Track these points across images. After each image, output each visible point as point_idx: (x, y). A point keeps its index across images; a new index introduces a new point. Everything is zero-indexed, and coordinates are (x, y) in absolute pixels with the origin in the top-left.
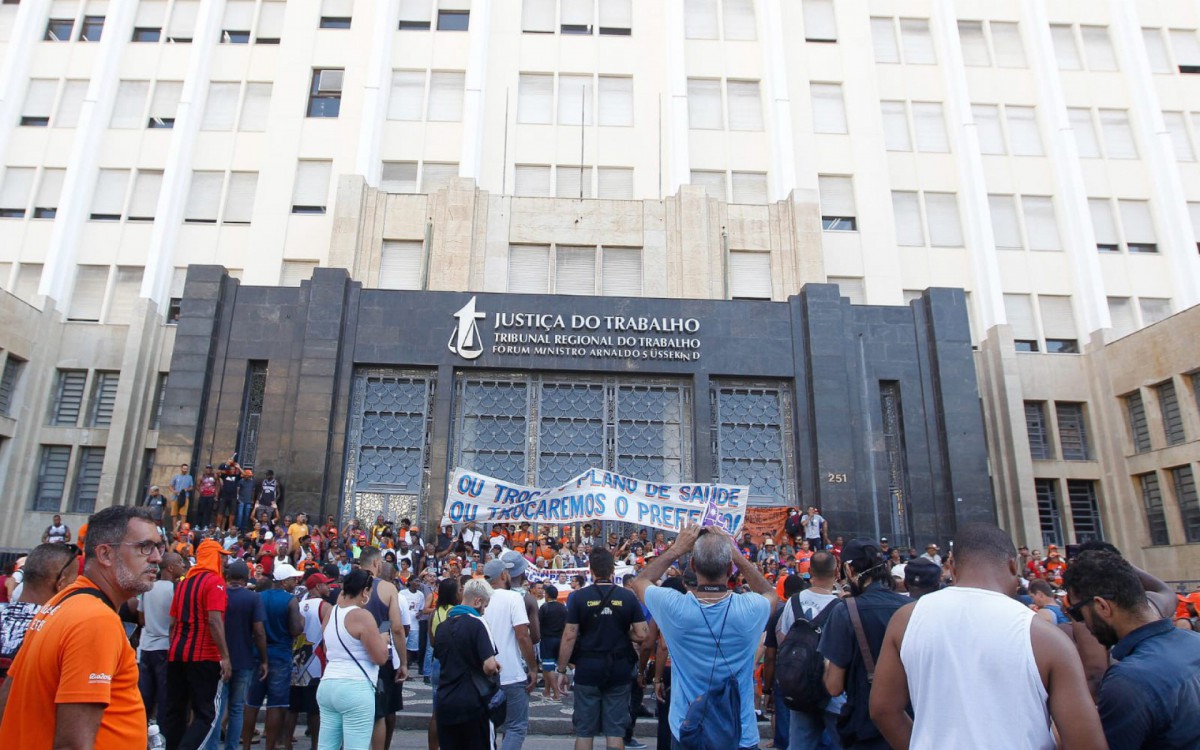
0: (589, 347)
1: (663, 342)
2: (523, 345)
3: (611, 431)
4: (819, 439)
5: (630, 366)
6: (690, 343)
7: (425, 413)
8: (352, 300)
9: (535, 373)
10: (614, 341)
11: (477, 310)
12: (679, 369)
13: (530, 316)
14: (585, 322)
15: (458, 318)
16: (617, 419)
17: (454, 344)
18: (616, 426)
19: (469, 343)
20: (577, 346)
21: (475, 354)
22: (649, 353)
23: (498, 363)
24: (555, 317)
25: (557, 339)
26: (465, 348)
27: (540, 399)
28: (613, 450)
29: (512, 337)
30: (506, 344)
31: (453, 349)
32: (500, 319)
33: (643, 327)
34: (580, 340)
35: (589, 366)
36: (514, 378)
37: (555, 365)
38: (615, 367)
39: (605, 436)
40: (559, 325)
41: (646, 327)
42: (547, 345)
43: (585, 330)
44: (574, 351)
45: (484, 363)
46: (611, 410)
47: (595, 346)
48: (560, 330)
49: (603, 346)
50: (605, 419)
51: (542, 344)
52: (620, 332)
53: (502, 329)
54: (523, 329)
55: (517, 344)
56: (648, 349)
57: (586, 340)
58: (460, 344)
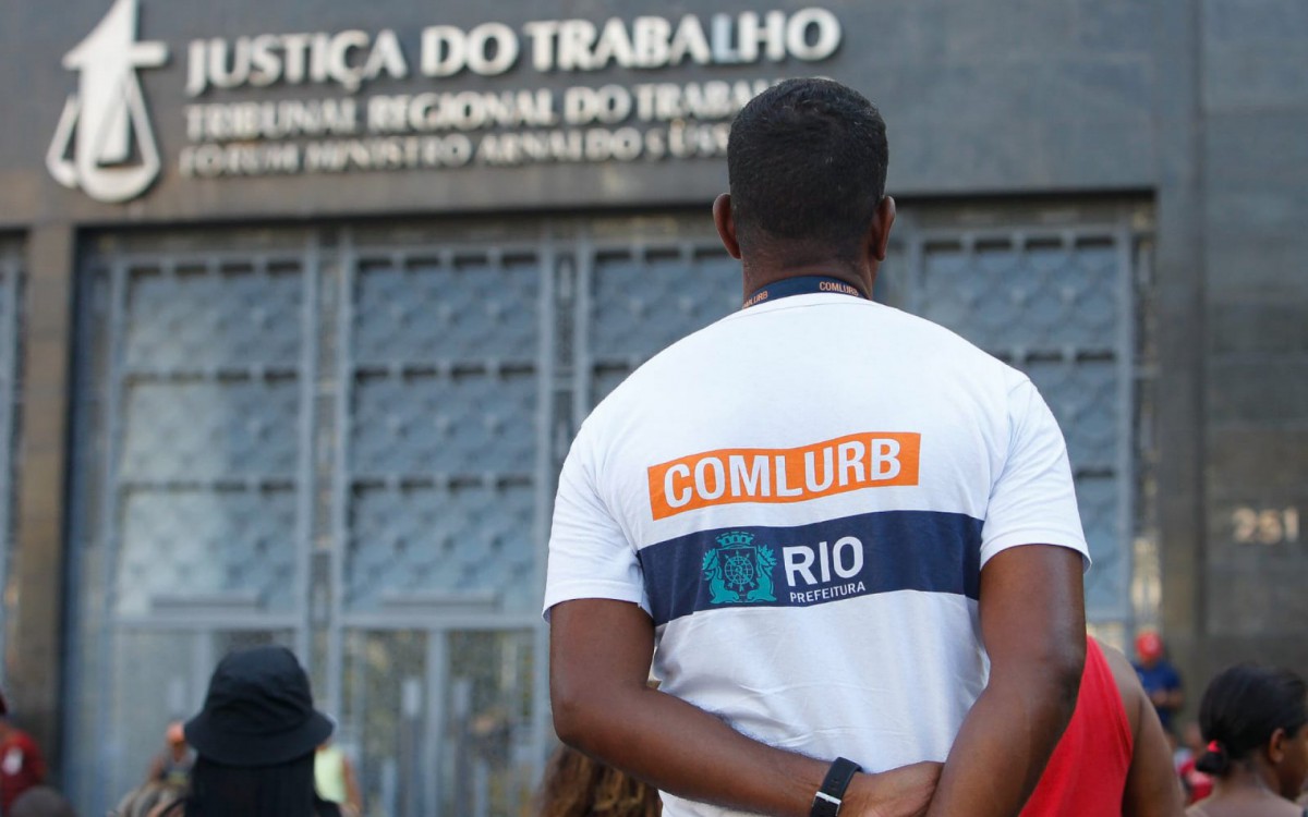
0: (476, 134)
1: (716, 97)
2: (285, 139)
3: (563, 400)
5: (613, 187)
9: (330, 226)
10: (558, 106)
11: (139, 38)
13: (294, 46)
14: (466, 49)
16: (581, 360)
17: (70, 153)
18: (579, 383)
19: (116, 148)
20: (442, 132)
21: (131, 184)
22: (667, 140)
23: (209, 203)
25: (380, 112)
26: (105, 165)
27: (346, 311)
29: (243, 118)
30: (225, 142)
31: (64, 173)
32: (206, 61)
33: (651, 51)
34: (451, 109)
36: (264, 248)
37: (379, 198)
38: (566, 190)
40: (385, 70)
41: (660, 53)
43: (463, 79)
44: (433, 150)
45: (164, 208)
46: (565, 332)
47: (493, 128)
48: (382, 83)
49: (521, 127)
50: (545, 359)
51: (326, 136)
52: (578, 75)
53: (209, 93)
54: (276, 91)
55: (260, 140)
56: (666, 124)
57: (467, 110)
58: (87, 151)
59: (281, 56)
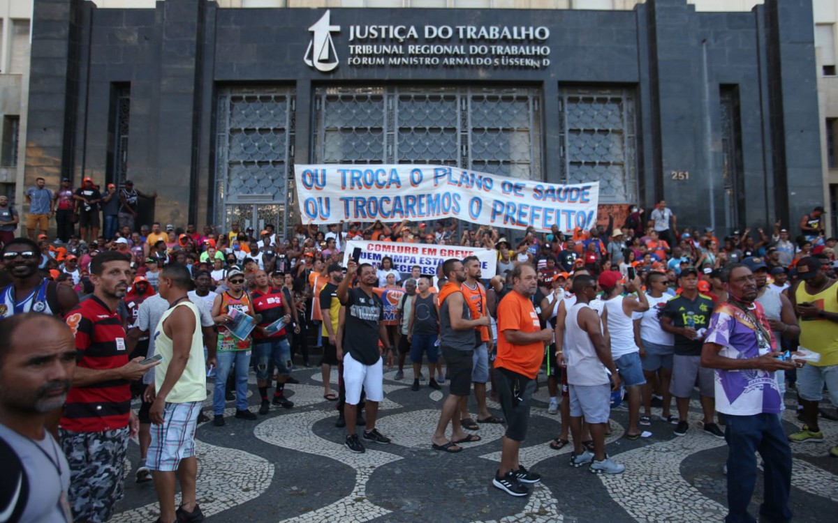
0: (441, 56)
1: (514, 50)
2: (380, 56)
3: (464, 139)
4: (664, 139)
5: (482, 75)
6: (540, 50)
7: (287, 127)
8: (209, 19)
9: (390, 84)
10: (466, 50)
11: (331, 23)
12: (530, 76)
13: (383, 28)
14: (438, 32)
15: (312, 33)
16: (470, 127)
17: (311, 57)
18: (469, 134)
19: (325, 56)
20: (431, 56)
21: (331, 67)
22: (500, 61)
23: (354, 75)
24: (408, 28)
25: (411, 49)
26: (321, 61)
27: (397, 111)
28: (467, 155)
29: (367, 49)
30: (361, 56)
31: (309, 63)
32: (354, 31)
33: (494, 35)
34: (433, 49)
35: (443, 75)
36: (371, 91)
37: (410, 75)
38: (468, 75)
39: (459, 143)
40: (412, 36)
41: (497, 36)
42: (401, 56)
43: (437, 40)
44: (428, 61)
45: (341, 76)
46: (464, 119)
47: (448, 55)
48: (413, 40)
49: (456, 55)
50: (458, 127)
51: (395, 55)
52: (472, 41)
53: (357, 41)
54: (377, 41)
55: (372, 55)
56: (499, 56)
57: (439, 50)
58: (316, 58)
59: (379, 31)
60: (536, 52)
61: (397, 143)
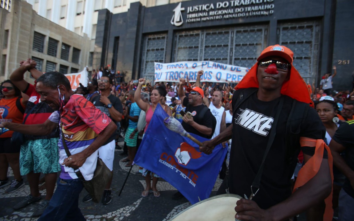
0: (223, 15)
1: (256, 8)
2: (198, 18)
3: (232, 49)
4: (335, 44)
5: (241, 21)
6: (269, 7)
7: (165, 48)
8: (142, 12)
9: (203, 29)
10: (234, 11)
12: (263, 19)
13: (200, 6)
14: (222, 5)
15: (174, 12)
16: (234, 44)
17: (173, 21)
18: (234, 47)
19: (178, 20)
20: (218, 15)
21: (180, 24)
22: (249, 14)
23: (189, 26)
24: (210, 5)
25: (211, 13)
26: (177, 22)
27: (205, 39)
28: (232, 56)
29: (194, 15)
30: (191, 18)
31: (172, 23)
32: (190, 9)
33: (247, 3)
34: (220, 12)
35: (223, 23)
36: (196, 32)
37: (210, 24)
38: (234, 22)
39: (229, 51)
40: (211, 8)
41: (249, 3)
43: (222, 8)
44: (217, 17)
45: (184, 27)
46: (232, 41)
47: (226, 14)
48: (212, 10)
49: (229, 14)
50: (229, 44)
51: (204, 17)
52: (237, 7)
53: (190, 13)
54: (198, 12)
55: (195, 18)
56: (249, 12)
57: (222, 12)
58: (175, 21)
59: (199, 8)
60: (267, 8)
61: (204, 52)
